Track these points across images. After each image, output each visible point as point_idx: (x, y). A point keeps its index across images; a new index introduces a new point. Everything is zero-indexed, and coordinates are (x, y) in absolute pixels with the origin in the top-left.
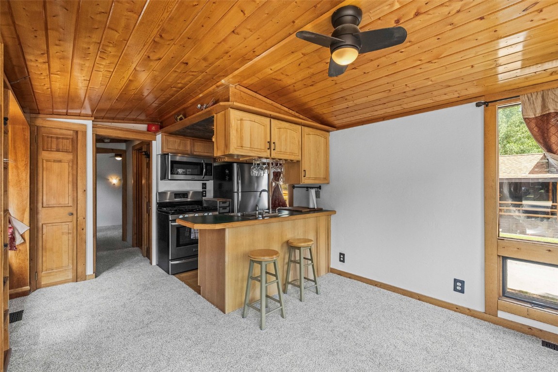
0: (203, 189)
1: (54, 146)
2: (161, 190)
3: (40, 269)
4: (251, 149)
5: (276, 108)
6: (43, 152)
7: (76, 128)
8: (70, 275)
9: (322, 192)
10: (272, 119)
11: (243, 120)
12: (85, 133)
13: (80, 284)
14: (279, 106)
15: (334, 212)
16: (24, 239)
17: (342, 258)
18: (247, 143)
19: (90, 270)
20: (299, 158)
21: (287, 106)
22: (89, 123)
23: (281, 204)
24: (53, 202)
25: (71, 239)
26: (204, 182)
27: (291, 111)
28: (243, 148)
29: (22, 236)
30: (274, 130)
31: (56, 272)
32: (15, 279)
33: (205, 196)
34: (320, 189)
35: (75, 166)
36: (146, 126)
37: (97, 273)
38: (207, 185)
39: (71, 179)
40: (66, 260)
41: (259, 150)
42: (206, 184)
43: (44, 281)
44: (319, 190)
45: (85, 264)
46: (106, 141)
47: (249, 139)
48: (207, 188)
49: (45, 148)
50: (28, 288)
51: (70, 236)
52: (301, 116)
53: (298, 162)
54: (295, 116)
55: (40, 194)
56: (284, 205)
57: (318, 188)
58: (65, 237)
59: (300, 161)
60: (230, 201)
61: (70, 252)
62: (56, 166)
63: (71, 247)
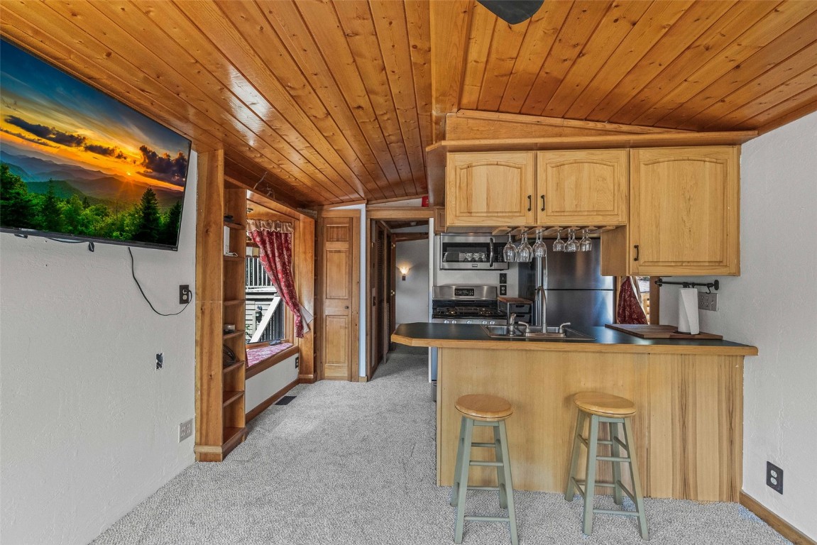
0: (501, 283)
1: (335, 236)
2: (440, 283)
3: (324, 361)
4: (489, 215)
5: (550, 128)
6: (327, 243)
7: (351, 215)
8: (345, 373)
9: (722, 298)
10: (538, 152)
11: (472, 167)
12: (359, 219)
13: (353, 384)
14: (558, 121)
15: (753, 350)
16: (310, 329)
17: (775, 477)
18: (480, 205)
19: (363, 373)
20: (621, 219)
21: (577, 116)
22: (362, 207)
23: (635, 316)
24: (333, 294)
25: (347, 333)
26: (502, 272)
27: (591, 125)
28: (473, 215)
29: (308, 325)
30: (546, 171)
31: (336, 366)
32: (304, 365)
33: (505, 294)
34: (717, 288)
35: (351, 256)
36: (420, 200)
37: (370, 377)
38: (508, 276)
39: (347, 270)
40: (343, 354)
41: (507, 214)
42: (505, 274)
43: (327, 373)
44: (714, 291)
45: (358, 364)
46: (413, 224)
47: (485, 196)
48: (508, 282)
49: (329, 239)
50: (312, 376)
51: (347, 330)
52: (625, 128)
53: (620, 229)
54: (607, 132)
55: (325, 285)
56: (640, 319)
57: (709, 285)
58: (343, 332)
59: (624, 227)
60: (530, 305)
61: (347, 348)
62: (336, 256)
63: (347, 343)
